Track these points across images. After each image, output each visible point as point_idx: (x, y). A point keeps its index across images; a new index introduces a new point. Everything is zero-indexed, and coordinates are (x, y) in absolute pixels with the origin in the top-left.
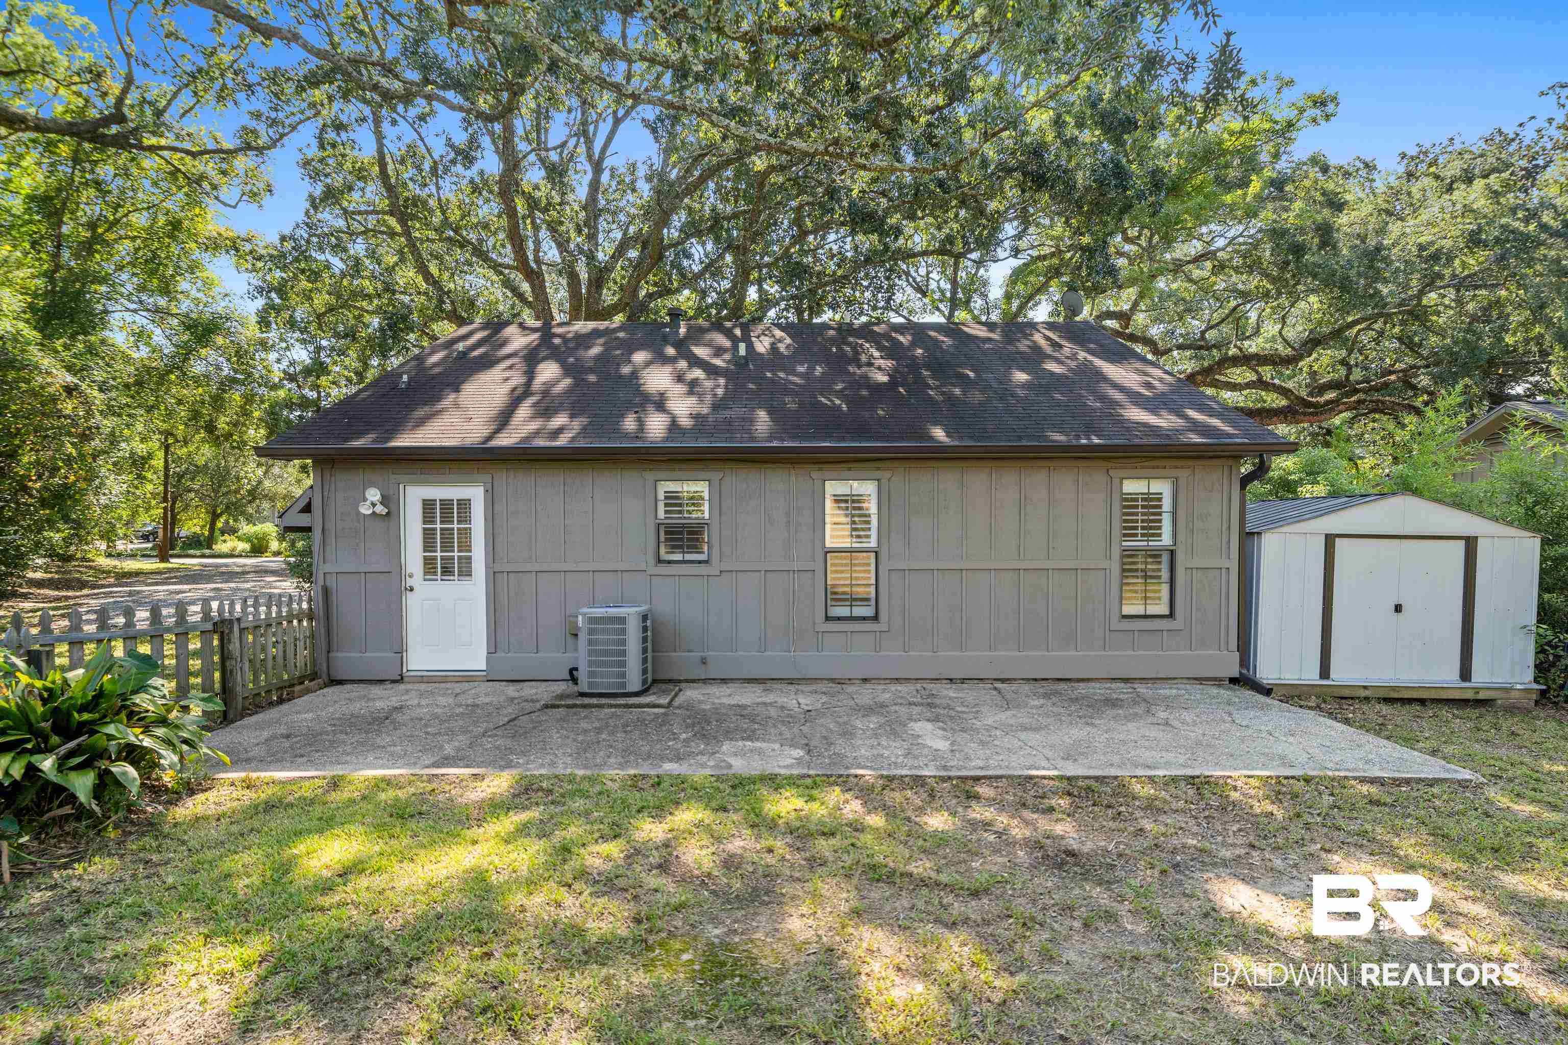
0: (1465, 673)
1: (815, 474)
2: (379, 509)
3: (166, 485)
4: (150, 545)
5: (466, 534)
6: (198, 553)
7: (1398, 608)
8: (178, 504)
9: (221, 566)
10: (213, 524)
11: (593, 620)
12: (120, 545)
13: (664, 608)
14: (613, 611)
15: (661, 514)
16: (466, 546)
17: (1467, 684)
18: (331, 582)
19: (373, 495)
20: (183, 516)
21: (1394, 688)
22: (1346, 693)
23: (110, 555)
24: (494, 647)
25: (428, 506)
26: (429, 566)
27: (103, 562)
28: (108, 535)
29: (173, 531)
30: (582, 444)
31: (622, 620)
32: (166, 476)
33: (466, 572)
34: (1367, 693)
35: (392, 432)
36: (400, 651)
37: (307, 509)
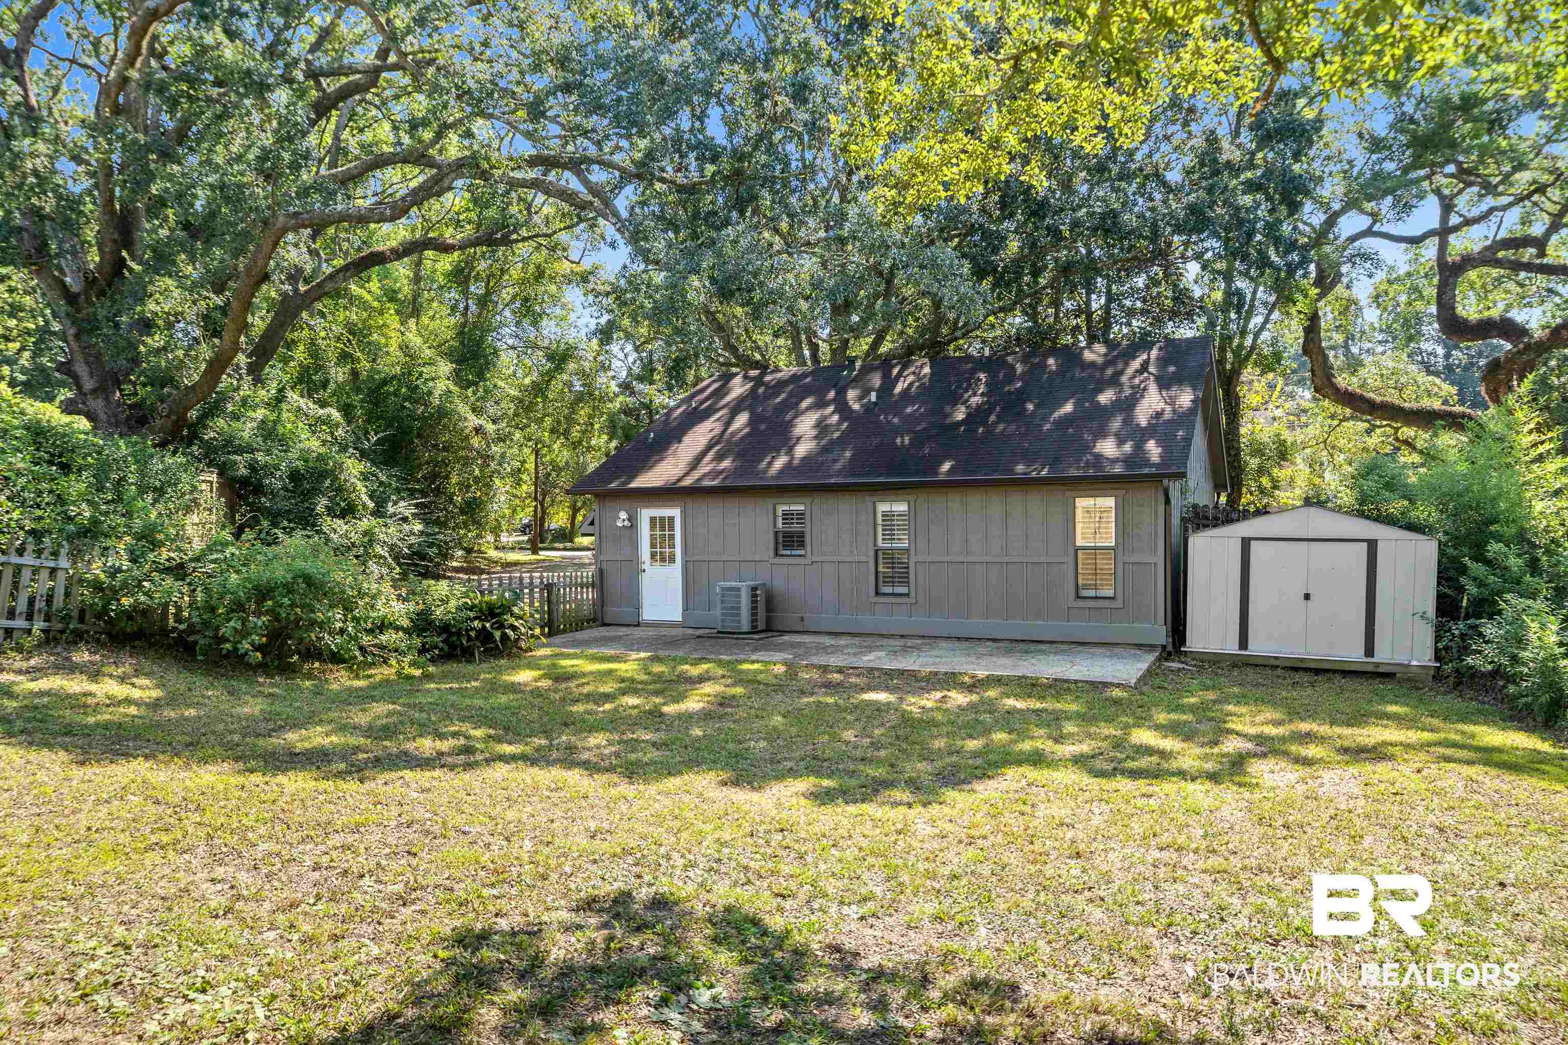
0: (1369, 651)
1: (868, 498)
2: (626, 523)
3: (536, 485)
4: (525, 538)
5: (672, 537)
6: (561, 546)
7: (1307, 597)
8: (548, 499)
9: (573, 558)
10: (574, 517)
11: (723, 589)
12: (504, 538)
13: (779, 584)
14: (734, 584)
15: (780, 524)
16: (672, 546)
17: (1370, 660)
18: (604, 567)
19: (623, 515)
20: (551, 510)
21: (1301, 660)
22: (1260, 662)
23: (497, 548)
24: (686, 608)
25: (653, 520)
26: (653, 556)
27: (493, 553)
28: (496, 531)
29: (542, 525)
30: (728, 483)
31: (738, 589)
32: (537, 478)
33: (672, 560)
34: (1277, 663)
35: (632, 478)
36: (638, 608)
37: (592, 523)
